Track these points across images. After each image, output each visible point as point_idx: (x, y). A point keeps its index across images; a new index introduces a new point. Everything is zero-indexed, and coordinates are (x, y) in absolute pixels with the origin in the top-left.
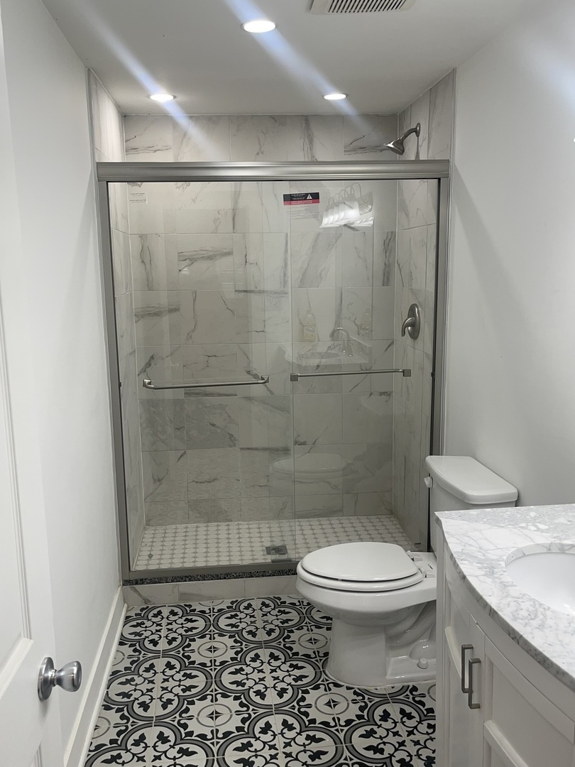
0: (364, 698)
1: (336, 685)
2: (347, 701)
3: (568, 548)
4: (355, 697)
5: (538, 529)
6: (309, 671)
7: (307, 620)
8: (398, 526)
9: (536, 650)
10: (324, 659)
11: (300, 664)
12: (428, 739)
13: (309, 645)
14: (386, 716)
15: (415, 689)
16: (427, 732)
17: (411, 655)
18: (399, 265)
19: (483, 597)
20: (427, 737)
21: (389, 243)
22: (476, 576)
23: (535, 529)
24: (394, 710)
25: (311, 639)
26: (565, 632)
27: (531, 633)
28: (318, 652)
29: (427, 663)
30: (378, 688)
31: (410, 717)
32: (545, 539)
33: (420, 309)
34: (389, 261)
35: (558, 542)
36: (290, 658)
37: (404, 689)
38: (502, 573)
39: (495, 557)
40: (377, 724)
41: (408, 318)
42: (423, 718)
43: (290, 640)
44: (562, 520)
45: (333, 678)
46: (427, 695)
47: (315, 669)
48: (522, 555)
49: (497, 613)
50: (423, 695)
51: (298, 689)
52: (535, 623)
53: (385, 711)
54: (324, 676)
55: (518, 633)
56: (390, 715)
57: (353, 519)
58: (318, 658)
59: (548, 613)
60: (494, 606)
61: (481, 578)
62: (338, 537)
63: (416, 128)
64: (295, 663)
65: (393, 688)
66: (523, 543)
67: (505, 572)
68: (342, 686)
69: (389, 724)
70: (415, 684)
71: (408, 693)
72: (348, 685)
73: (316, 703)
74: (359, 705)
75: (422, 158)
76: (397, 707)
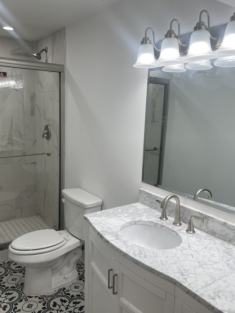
0: (44, 299)
1: (30, 297)
2: (37, 303)
3: (137, 222)
4: (40, 300)
5: (125, 216)
6: (15, 294)
7: (9, 270)
8: (42, 220)
9: (147, 266)
10: (21, 287)
11: (10, 292)
12: (75, 309)
13: (13, 282)
14: (55, 304)
15: (64, 289)
16: (73, 306)
17: (60, 275)
18: (38, 107)
19: (120, 249)
20: (74, 308)
21: (33, 97)
22: (113, 240)
23: (124, 216)
24: (58, 300)
25: (13, 279)
26: (154, 257)
27: (144, 260)
28: (18, 284)
29: (68, 277)
30: (49, 293)
31: (65, 301)
32: (128, 220)
33: (51, 127)
34: (33, 105)
35: (134, 220)
36: (5, 290)
37: (60, 290)
38: (121, 237)
39: (116, 231)
40: (52, 309)
41: (45, 131)
42: (70, 300)
43: (3, 282)
44: (131, 211)
45: (28, 294)
46: (70, 290)
47: (18, 293)
48: (123, 227)
49: (127, 254)
50: (68, 291)
51: (12, 304)
52: (143, 255)
53: (54, 302)
54: (23, 295)
55: (139, 261)
56: (56, 303)
57: (21, 220)
58: (18, 287)
59: (145, 250)
60: (125, 252)
61: (115, 240)
62: (15, 229)
63: (46, 49)
64: (7, 292)
65: (55, 291)
66: (123, 223)
67: (122, 236)
68: (33, 297)
69: (57, 308)
70: (64, 287)
71: (62, 291)
72: (35, 296)
73: (22, 308)
74: (42, 303)
75: (49, 62)
76: (59, 299)
